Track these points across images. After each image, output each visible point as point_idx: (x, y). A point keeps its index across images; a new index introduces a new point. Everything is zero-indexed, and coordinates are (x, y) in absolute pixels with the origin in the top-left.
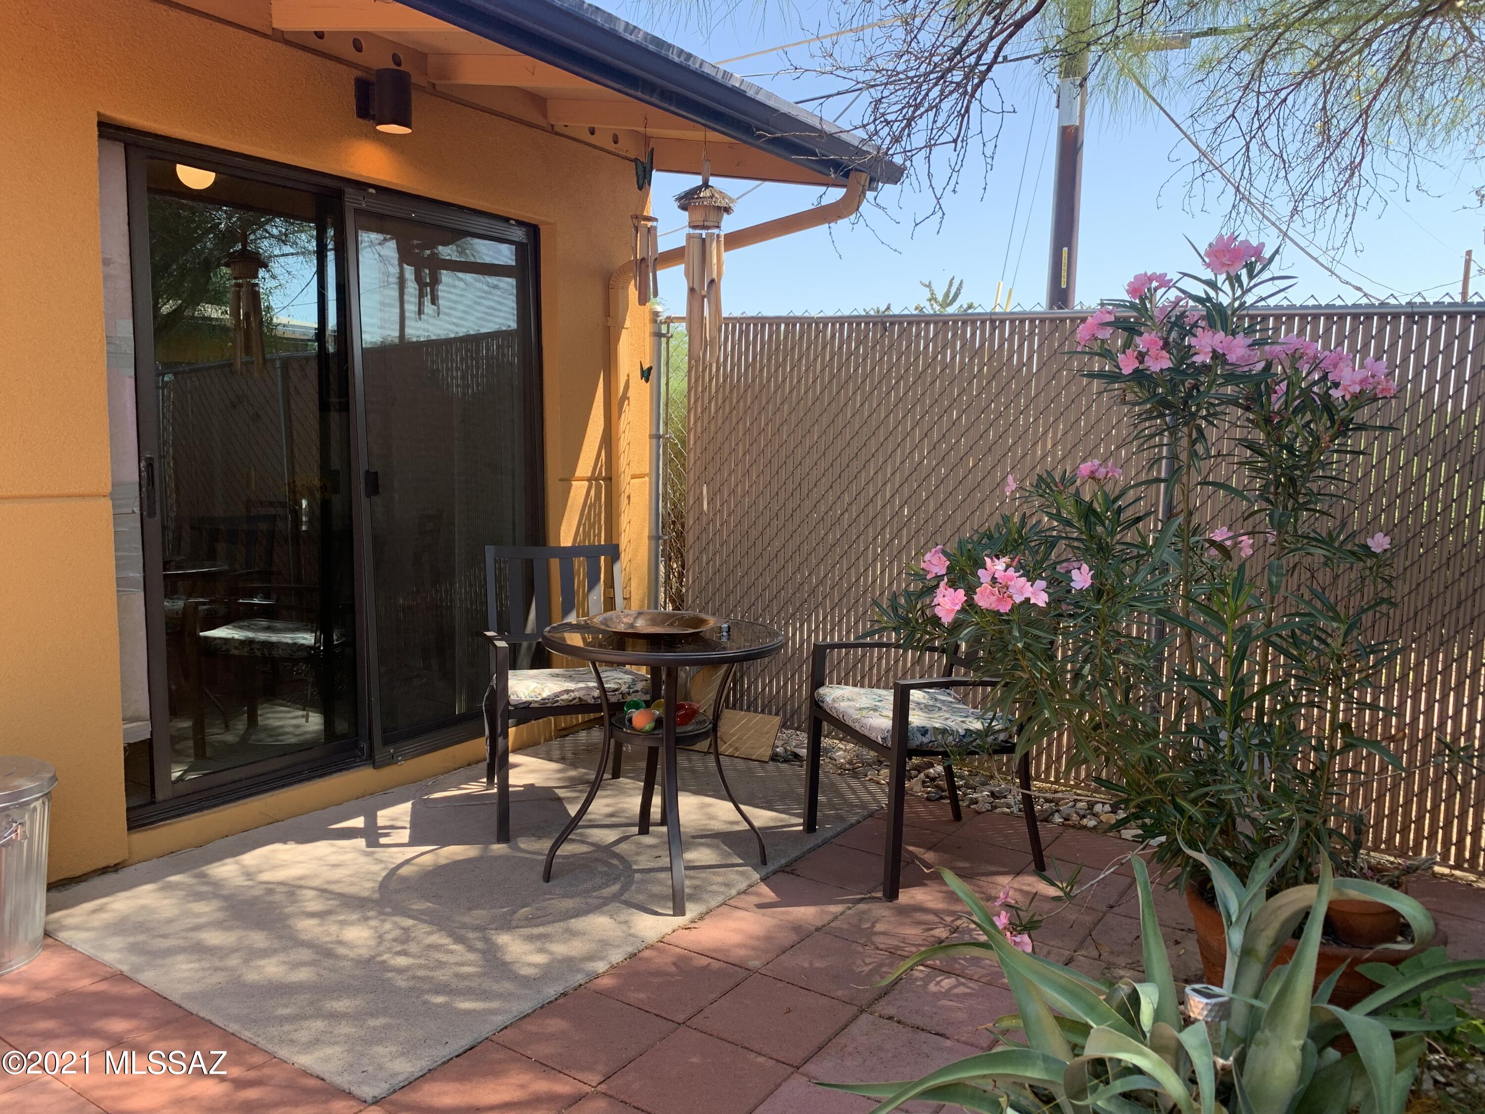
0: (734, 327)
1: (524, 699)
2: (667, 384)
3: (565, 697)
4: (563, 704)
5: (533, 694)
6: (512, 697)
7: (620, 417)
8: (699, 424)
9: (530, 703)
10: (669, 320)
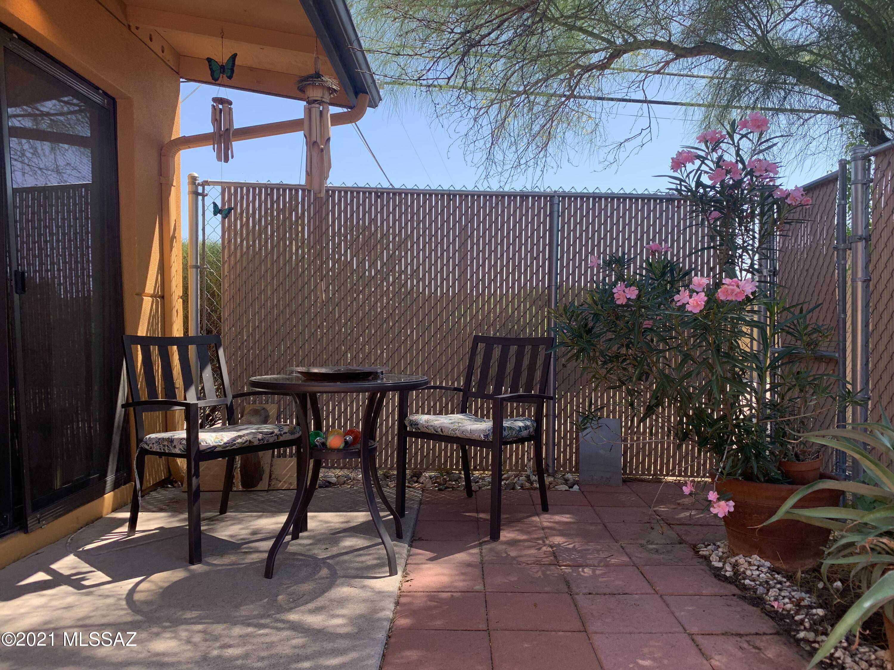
0: (260, 192)
1: (212, 444)
2: (204, 230)
3: (239, 440)
4: (238, 446)
5: (217, 440)
6: (202, 444)
7: (171, 250)
8: (232, 258)
9: (215, 447)
10: (205, 183)
